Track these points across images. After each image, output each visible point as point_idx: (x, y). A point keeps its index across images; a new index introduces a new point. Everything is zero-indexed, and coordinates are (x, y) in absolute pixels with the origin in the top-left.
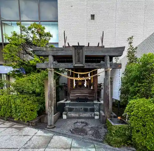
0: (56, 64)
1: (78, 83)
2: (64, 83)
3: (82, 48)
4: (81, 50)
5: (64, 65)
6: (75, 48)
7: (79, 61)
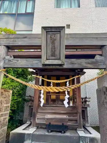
0: (9, 61)
1: (50, 95)
2: (30, 96)
3: (60, 32)
4: (59, 35)
5: (25, 61)
6: (47, 32)
7: (53, 55)
